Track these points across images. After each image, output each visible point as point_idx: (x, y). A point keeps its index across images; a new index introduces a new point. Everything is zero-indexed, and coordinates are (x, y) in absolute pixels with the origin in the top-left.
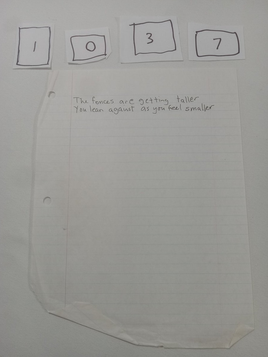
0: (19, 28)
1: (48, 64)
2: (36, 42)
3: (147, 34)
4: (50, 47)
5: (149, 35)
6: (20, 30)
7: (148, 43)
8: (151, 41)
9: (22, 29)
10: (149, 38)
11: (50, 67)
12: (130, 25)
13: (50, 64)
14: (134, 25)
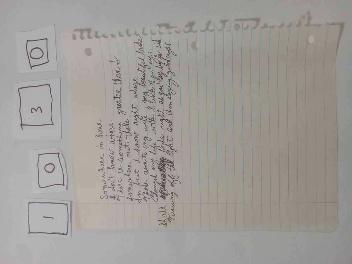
0: (29, 233)
1: (67, 204)
2: (44, 217)
3: (32, 112)
4: (50, 203)
5: (33, 110)
6: (30, 232)
7: (42, 112)
8: (39, 108)
9: (30, 230)
10: (36, 111)
11: (70, 202)
12: (22, 129)
13: (67, 202)
14: (22, 125)
